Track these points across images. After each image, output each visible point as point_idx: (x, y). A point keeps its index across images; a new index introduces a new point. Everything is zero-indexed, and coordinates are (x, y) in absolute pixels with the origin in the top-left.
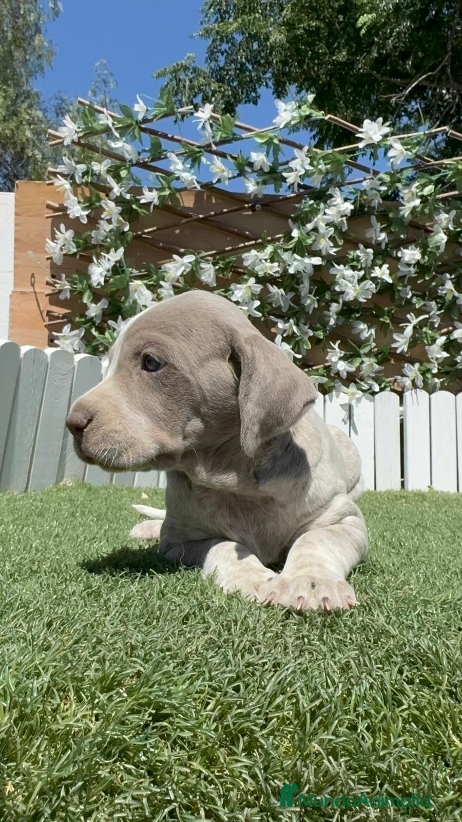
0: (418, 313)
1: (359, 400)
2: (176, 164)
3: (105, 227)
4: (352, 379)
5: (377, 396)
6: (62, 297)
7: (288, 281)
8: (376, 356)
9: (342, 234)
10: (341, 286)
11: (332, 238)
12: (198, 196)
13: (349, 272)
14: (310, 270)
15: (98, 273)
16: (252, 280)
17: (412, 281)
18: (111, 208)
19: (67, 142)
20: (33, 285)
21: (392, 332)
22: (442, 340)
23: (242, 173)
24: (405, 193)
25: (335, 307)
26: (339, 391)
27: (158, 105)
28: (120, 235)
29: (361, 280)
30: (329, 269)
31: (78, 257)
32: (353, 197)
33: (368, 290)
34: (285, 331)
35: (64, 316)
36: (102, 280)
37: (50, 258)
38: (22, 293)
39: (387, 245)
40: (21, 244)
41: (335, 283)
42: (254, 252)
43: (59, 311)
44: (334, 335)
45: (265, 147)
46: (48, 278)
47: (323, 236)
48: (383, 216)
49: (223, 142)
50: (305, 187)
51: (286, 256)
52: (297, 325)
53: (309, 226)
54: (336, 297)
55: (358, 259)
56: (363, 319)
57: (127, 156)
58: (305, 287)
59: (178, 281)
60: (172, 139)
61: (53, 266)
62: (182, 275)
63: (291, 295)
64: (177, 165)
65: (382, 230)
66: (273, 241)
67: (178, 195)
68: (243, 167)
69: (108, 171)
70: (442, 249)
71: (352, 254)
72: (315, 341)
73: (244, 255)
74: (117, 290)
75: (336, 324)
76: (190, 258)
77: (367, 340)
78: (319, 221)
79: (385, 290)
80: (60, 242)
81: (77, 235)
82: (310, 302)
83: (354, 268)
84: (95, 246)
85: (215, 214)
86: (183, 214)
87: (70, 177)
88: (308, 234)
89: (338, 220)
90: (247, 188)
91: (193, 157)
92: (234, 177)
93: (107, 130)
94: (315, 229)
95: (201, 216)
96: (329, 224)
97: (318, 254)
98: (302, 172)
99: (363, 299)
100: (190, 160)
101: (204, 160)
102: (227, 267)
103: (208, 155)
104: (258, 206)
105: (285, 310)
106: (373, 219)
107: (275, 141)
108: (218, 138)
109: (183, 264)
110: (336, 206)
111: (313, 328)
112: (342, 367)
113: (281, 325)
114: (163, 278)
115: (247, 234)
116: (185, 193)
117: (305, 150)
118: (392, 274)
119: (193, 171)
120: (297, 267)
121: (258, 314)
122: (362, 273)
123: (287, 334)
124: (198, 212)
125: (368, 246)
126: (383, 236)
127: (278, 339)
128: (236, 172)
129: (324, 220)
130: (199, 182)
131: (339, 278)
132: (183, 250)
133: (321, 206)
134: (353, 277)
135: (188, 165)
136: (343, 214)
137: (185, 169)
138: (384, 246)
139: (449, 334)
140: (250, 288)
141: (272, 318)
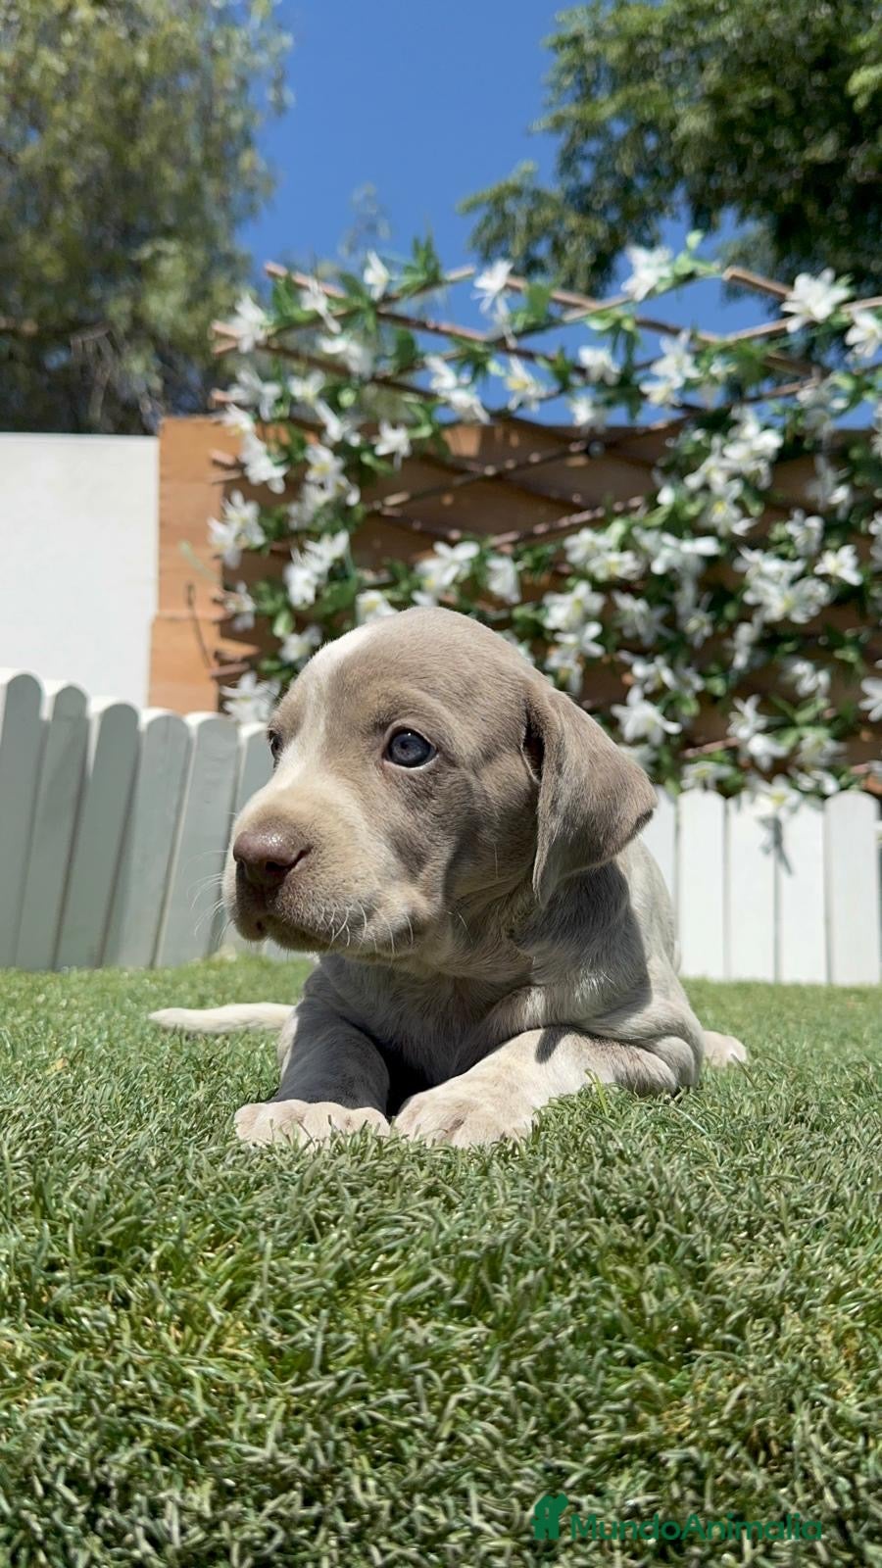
1: (794, 810)
2: (440, 376)
3: (316, 498)
4: (781, 768)
5: (831, 803)
6: (239, 625)
7: (657, 588)
8: (829, 724)
9: (761, 495)
10: (755, 591)
11: (738, 503)
12: (486, 433)
13: (772, 565)
14: (696, 566)
15: (303, 580)
16: (582, 589)
18: (323, 461)
19: (246, 346)
20: (190, 603)
21: (861, 678)
23: (565, 388)
25: (746, 633)
26: (754, 792)
27: (409, 269)
28: (340, 511)
29: (795, 580)
30: (732, 561)
31: (267, 552)
32: (780, 422)
33: (810, 598)
34: (646, 680)
35: (246, 659)
36: (310, 595)
37: (218, 557)
38: (173, 620)
39: (850, 511)
40: (170, 531)
41: (743, 587)
42: (586, 536)
43: (236, 650)
44: (744, 687)
45: (609, 338)
46: (217, 592)
47: (720, 499)
48: (840, 456)
49: (530, 330)
50: (686, 407)
51: (648, 540)
52: (671, 666)
53: (693, 481)
54: (747, 613)
55: (789, 540)
56: (802, 653)
57: (355, 367)
58: (687, 594)
59: (447, 591)
60: (436, 331)
61: (226, 571)
62: (454, 582)
63: (660, 612)
64: (445, 379)
65: (840, 483)
66: (626, 512)
67: (447, 435)
68: (567, 376)
69: (321, 395)
71: (779, 530)
72: (706, 698)
73: (571, 541)
74: (337, 612)
75: (749, 665)
76: (467, 551)
77: (812, 695)
78: (714, 471)
79: (847, 598)
80: (236, 526)
81: (265, 512)
82: (697, 624)
83: (783, 557)
84: (296, 533)
85: (518, 467)
86: (458, 467)
87: (253, 408)
88: (692, 496)
89: (750, 467)
90: (573, 416)
91: (473, 362)
92: (549, 398)
93: (317, 320)
94: (706, 487)
95: (490, 471)
96: (734, 476)
97: (709, 532)
98: (678, 382)
99: (799, 618)
100: (469, 368)
101: (494, 367)
102: (539, 565)
103: (501, 356)
104: (597, 448)
105: (648, 640)
106: (821, 462)
107: (628, 325)
108: (519, 325)
109: (455, 562)
110: (747, 441)
111: (704, 674)
112: (761, 747)
113: (640, 669)
114: (419, 588)
115: (577, 499)
116: (459, 430)
117: (684, 337)
118: (859, 567)
119: (474, 388)
120: (668, 560)
121: (597, 650)
122: (798, 567)
123: (649, 688)
124: (486, 464)
125: (810, 512)
126: (841, 495)
127: (635, 695)
128: (555, 387)
129: (722, 469)
130: (486, 408)
131: (752, 578)
132: (455, 535)
133: (717, 441)
134: (781, 574)
135: (466, 378)
136: (759, 456)
137: (460, 386)
138: (843, 514)
140: (579, 603)
141: (626, 657)
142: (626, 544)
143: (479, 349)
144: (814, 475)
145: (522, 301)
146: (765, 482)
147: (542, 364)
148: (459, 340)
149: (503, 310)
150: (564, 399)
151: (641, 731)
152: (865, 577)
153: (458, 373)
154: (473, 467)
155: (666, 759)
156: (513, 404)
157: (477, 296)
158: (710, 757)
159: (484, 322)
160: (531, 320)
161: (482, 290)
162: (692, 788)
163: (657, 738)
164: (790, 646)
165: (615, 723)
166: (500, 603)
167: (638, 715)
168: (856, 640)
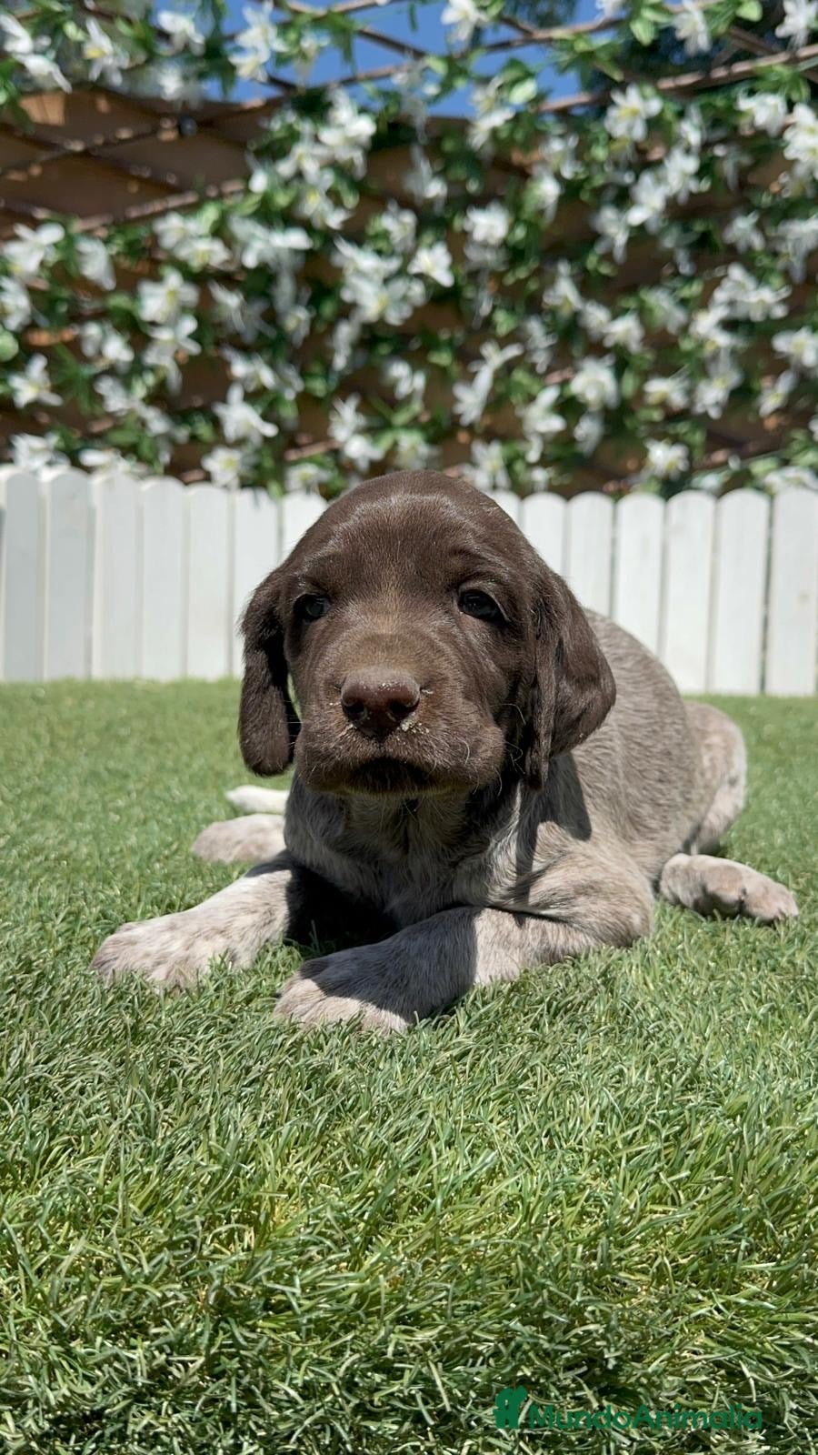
0: (503, 343)
2: (16, 38)
7: (258, 282)
8: (425, 428)
9: (359, 186)
10: (352, 289)
11: (331, 193)
12: (70, 103)
13: (368, 261)
14: (291, 261)
16: (173, 279)
17: (497, 278)
21: (453, 383)
22: (549, 396)
24: (476, 101)
25: (345, 332)
29: (390, 279)
30: (329, 255)
32: (378, 105)
33: (406, 297)
34: (246, 380)
39: (445, 206)
41: (341, 283)
42: (177, 221)
44: (346, 387)
47: (313, 188)
48: (433, 150)
51: (241, 229)
52: (272, 365)
53: (285, 168)
54: (346, 311)
55: (385, 235)
56: (400, 352)
58: (285, 288)
59: (35, 278)
62: (43, 267)
63: (258, 307)
64: (20, 41)
65: (435, 175)
66: (220, 197)
68: (151, 41)
70: (550, 212)
71: (376, 224)
72: (306, 400)
73: (162, 226)
75: (349, 366)
76: (52, 234)
77: (409, 399)
78: (306, 158)
79: (443, 299)
82: (297, 320)
83: (379, 253)
85: (106, 144)
86: (41, 139)
88: (286, 184)
89: (344, 155)
90: (161, 88)
91: (49, 24)
92: (134, 68)
94: (299, 175)
95: (78, 147)
96: (328, 164)
97: (300, 223)
98: (264, 56)
99: (395, 318)
100: (46, 30)
101: (70, 28)
102: (133, 249)
103: (79, 17)
104: (189, 126)
105: (249, 337)
106: (416, 152)
109: (41, 247)
110: (341, 126)
111: (304, 374)
112: (359, 449)
113: (239, 368)
114: (4, 271)
115: (172, 180)
116: (45, 99)
118: (452, 267)
119: (52, 54)
120: (260, 253)
121: (194, 348)
122: (394, 264)
123: (252, 388)
124: (74, 138)
125: (404, 206)
126: (435, 189)
127: (236, 394)
128: (139, 56)
129: (313, 156)
130: (67, 78)
131: (351, 273)
132: (41, 214)
133: (310, 124)
134: (377, 271)
135: (43, 42)
136: (353, 143)
137: (37, 52)
138: (438, 209)
139: (564, 384)
140: (173, 293)
141: (229, 354)
142: (218, 231)
143: (56, 8)
144: (411, 166)
146: (360, 171)
147: (123, 28)
150: (151, 70)
151: (242, 432)
152: (457, 279)
153: (35, 36)
154: (57, 139)
155: (268, 463)
156: (95, 73)
158: (311, 460)
162: (295, 490)
163: (256, 440)
164: (384, 349)
165: (216, 423)
166: (95, 290)
167: (239, 416)
168: (450, 343)
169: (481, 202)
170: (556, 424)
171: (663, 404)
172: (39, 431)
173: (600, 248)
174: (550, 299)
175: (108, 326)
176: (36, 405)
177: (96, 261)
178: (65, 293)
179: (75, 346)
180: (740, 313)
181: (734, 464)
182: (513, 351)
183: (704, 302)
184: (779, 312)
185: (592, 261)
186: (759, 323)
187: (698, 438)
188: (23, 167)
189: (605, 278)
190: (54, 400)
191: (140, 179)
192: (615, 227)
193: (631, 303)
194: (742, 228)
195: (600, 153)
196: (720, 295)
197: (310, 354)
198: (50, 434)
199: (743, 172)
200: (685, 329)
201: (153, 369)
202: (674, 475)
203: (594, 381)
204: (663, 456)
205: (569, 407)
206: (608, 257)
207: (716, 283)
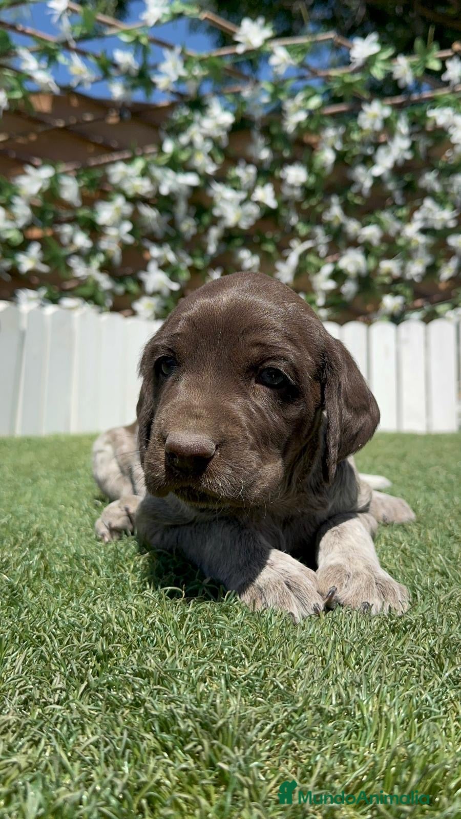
0: (303, 239)
2: (28, 62)
7: (164, 203)
9: (223, 151)
10: (220, 209)
11: (210, 155)
12: (57, 100)
13: (229, 193)
14: (186, 191)
16: (120, 201)
17: (298, 205)
21: (275, 261)
22: (327, 269)
23: (106, 76)
24: (289, 105)
25: (214, 233)
29: (242, 203)
30: (206, 190)
32: (233, 107)
33: (250, 214)
34: (159, 258)
39: (271, 164)
41: (213, 205)
42: (121, 167)
44: (215, 263)
45: (133, 46)
47: (199, 151)
48: (266, 131)
49: (84, 38)
50: (179, 94)
51: (157, 173)
52: (174, 249)
53: (184, 139)
54: (216, 221)
55: (238, 179)
56: (245, 245)
58: (181, 208)
59: (34, 198)
60: (23, 32)
62: (40, 192)
63: (166, 218)
64: (30, 63)
65: (265, 146)
66: (144, 155)
67: (33, 99)
68: (107, 68)
70: (329, 169)
71: (232, 173)
72: (193, 270)
73: (111, 170)
75: (217, 252)
76: (46, 172)
77: (250, 269)
78: (196, 134)
79: (269, 216)
82: (188, 226)
83: (235, 189)
85: (78, 123)
86: (38, 120)
88: (183, 148)
89: (217, 133)
90: (111, 93)
91: (48, 54)
92: (97, 81)
94: (191, 143)
95: (61, 124)
96: (207, 138)
97: (194, 170)
98: (174, 78)
99: (244, 225)
100: (46, 58)
101: (61, 58)
102: (92, 184)
103: (66, 52)
104: (127, 115)
105: (160, 234)
106: (255, 133)
107: (144, 41)
108: (77, 34)
109: (39, 179)
110: (215, 118)
111: (191, 255)
113: (155, 252)
114: (16, 194)
115: (114, 144)
116: (41, 97)
117: (178, 50)
118: (276, 198)
119: (50, 70)
120: (170, 188)
121: (129, 240)
122: (242, 195)
123: (162, 263)
124: (58, 120)
125: (249, 162)
126: (265, 154)
127: (153, 267)
128: (100, 74)
129: (200, 133)
130: (58, 85)
131: (217, 200)
132: (38, 161)
133: (197, 116)
134: (235, 199)
135: (44, 64)
136: (220, 127)
137: (40, 69)
138: (266, 166)
139: (335, 263)
140: (118, 209)
141: (147, 244)
142: (145, 173)
143: (52, 47)
144: (251, 141)
145: (78, 19)
146: (224, 143)
147: (92, 60)
148: (39, 40)
149: (66, 24)
150: (105, 83)
151: (157, 287)
152: (279, 204)
153: (39, 60)
154: (48, 120)
155: (171, 305)
156: (74, 83)
157: (49, 13)
159: (54, 30)
160: (85, 32)
161: (52, 9)
163: (166, 292)
164: (238, 242)
165: (140, 283)
166: (69, 206)
167: (155, 278)
168: (272, 240)
169: (291, 162)
170: (331, 285)
171: (389, 274)
172: (34, 287)
173: (354, 189)
174: (327, 217)
175: (77, 227)
176: (32, 273)
177: (70, 190)
178: (52, 207)
179: (57, 237)
180: (430, 224)
181: (427, 308)
182: (308, 245)
183: (409, 219)
184: (452, 224)
185: (350, 195)
186: (439, 231)
187: (408, 292)
188: (25, 134)
189: (357, 206)
190: (44, 269)
191: (95, 144)
192: (364, 177)
193: (372, 219)
194: (429, 179)
195: (356, 136)
196: (418, 216)
197: (195, 245)
198: (41, 289)
199: (428, 149)
200: (399, 234)
201: (104, 252)
202: (396, 312)
203: (352, 261)
204: (390, 302)
205: (338, 276)
206: (359, 194)
207: (417, 208)
